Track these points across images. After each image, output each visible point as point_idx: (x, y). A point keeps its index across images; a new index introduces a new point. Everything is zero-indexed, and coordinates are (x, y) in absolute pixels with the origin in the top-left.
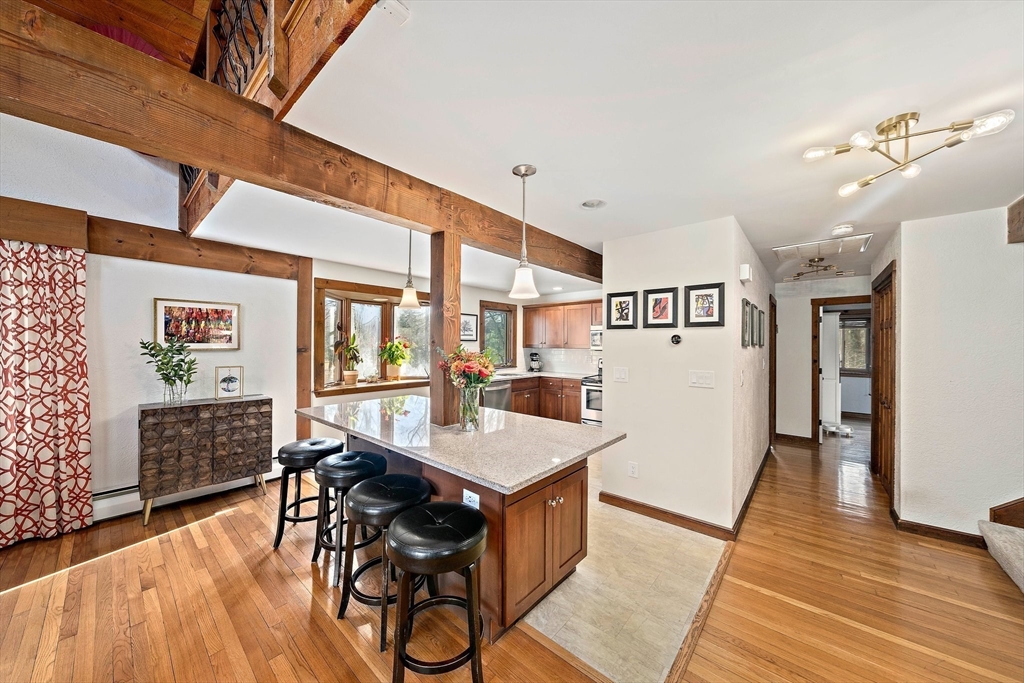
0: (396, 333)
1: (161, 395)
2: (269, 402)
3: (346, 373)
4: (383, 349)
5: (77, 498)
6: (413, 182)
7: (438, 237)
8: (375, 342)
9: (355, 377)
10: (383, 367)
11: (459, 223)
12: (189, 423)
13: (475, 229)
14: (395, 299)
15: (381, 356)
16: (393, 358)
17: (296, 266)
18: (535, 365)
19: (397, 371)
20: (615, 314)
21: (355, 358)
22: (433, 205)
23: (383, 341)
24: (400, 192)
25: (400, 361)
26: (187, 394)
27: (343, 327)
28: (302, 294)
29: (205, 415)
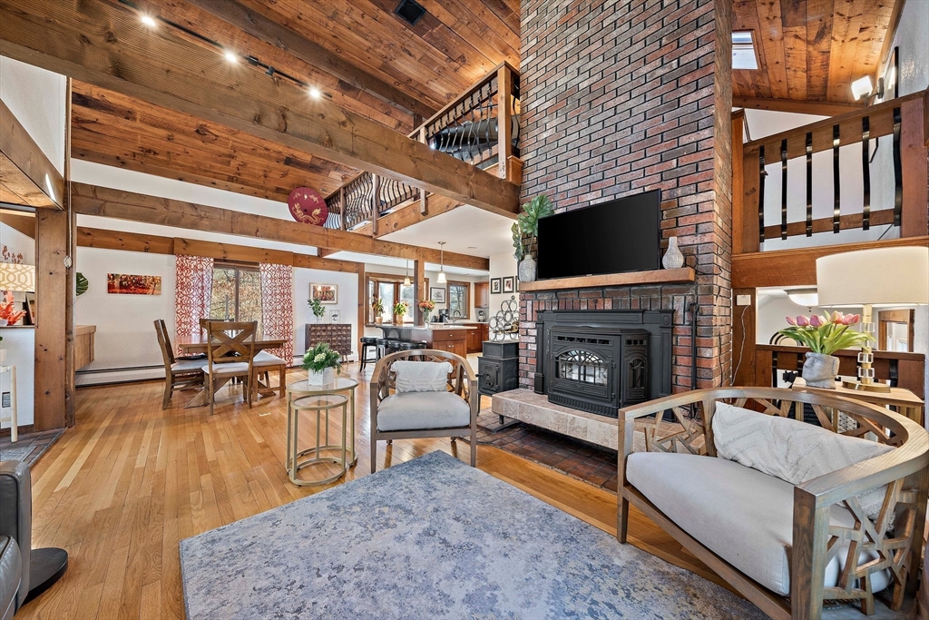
0: (401, 298)
1: (314, 320)
2: (350, 325)
3: (377, 318)
4: (395, 307)
5: (289, 356)
6: (408, 246)
7: (416, 262)
8: (390, 304)
9: (381, 320)
10: (395, 316)
11: (423, 256)
12: (324, 331)
13: (430, 258)
14: (401, 281)
15: (394, 310)
16: (400, 312)
17: (358, 267)
18: (481, 318)
19: (401, 318)
20: (494, 288)
21: (381, 310)
22: (415, 252)
23: (395, 303)
24: (405, 251)
25: (403, 313)
26: (323, 320)
27: (376, 295)
28: (361, 279)
29: (329, 328)
